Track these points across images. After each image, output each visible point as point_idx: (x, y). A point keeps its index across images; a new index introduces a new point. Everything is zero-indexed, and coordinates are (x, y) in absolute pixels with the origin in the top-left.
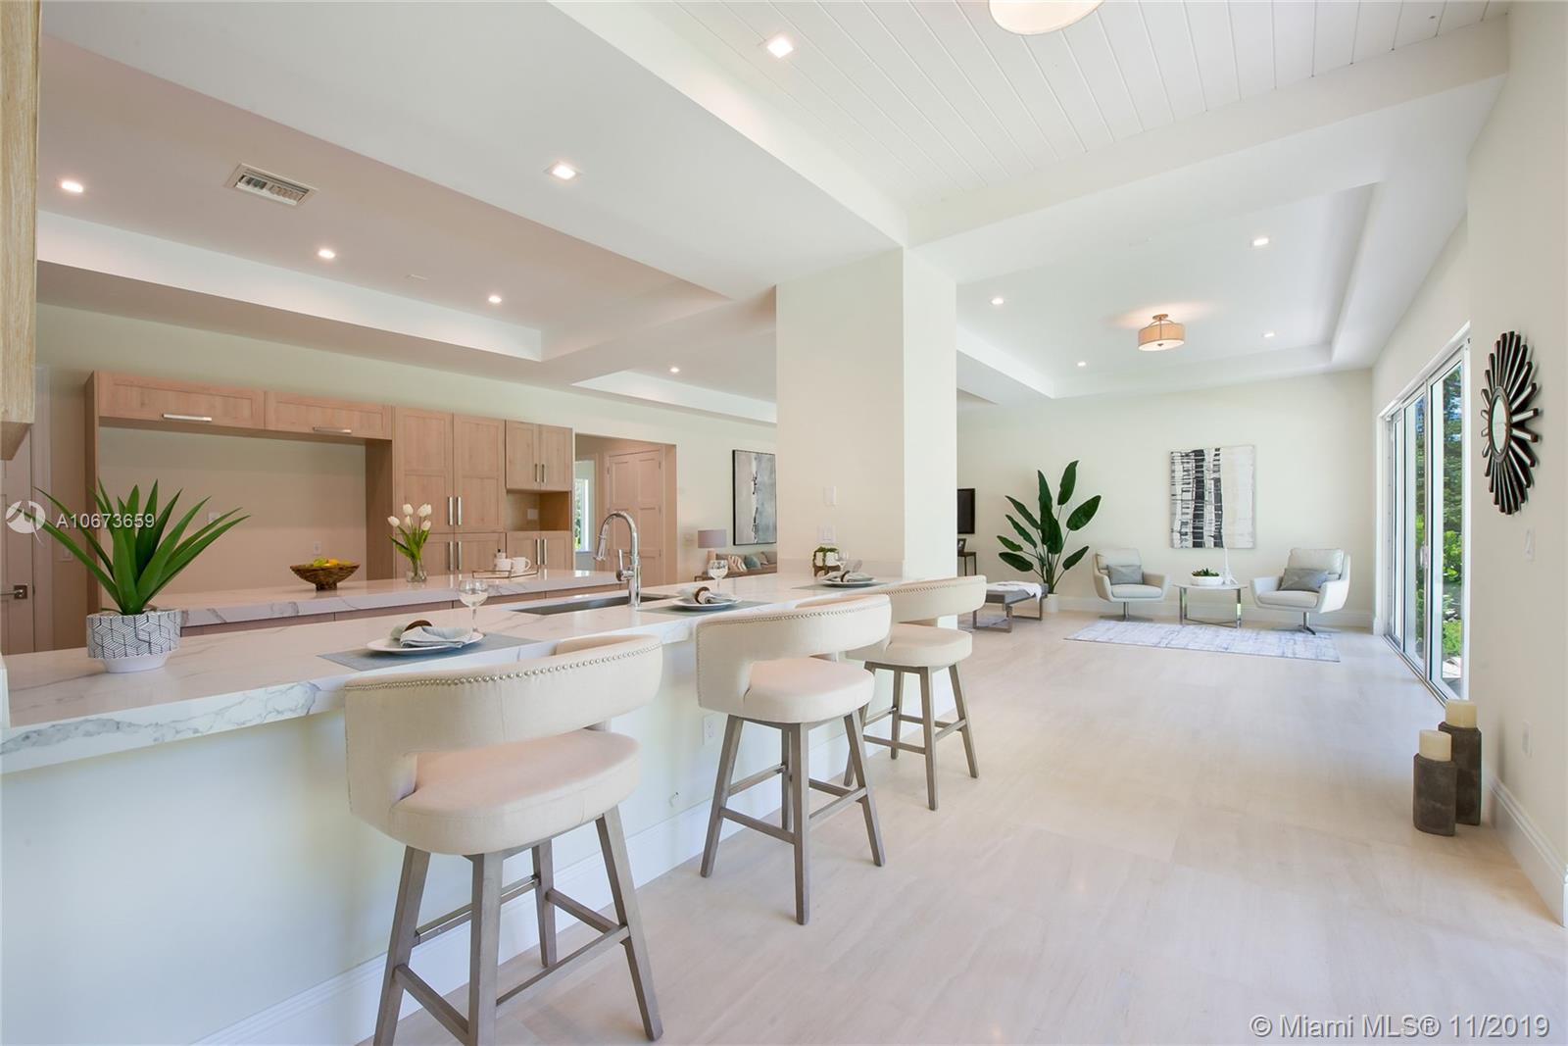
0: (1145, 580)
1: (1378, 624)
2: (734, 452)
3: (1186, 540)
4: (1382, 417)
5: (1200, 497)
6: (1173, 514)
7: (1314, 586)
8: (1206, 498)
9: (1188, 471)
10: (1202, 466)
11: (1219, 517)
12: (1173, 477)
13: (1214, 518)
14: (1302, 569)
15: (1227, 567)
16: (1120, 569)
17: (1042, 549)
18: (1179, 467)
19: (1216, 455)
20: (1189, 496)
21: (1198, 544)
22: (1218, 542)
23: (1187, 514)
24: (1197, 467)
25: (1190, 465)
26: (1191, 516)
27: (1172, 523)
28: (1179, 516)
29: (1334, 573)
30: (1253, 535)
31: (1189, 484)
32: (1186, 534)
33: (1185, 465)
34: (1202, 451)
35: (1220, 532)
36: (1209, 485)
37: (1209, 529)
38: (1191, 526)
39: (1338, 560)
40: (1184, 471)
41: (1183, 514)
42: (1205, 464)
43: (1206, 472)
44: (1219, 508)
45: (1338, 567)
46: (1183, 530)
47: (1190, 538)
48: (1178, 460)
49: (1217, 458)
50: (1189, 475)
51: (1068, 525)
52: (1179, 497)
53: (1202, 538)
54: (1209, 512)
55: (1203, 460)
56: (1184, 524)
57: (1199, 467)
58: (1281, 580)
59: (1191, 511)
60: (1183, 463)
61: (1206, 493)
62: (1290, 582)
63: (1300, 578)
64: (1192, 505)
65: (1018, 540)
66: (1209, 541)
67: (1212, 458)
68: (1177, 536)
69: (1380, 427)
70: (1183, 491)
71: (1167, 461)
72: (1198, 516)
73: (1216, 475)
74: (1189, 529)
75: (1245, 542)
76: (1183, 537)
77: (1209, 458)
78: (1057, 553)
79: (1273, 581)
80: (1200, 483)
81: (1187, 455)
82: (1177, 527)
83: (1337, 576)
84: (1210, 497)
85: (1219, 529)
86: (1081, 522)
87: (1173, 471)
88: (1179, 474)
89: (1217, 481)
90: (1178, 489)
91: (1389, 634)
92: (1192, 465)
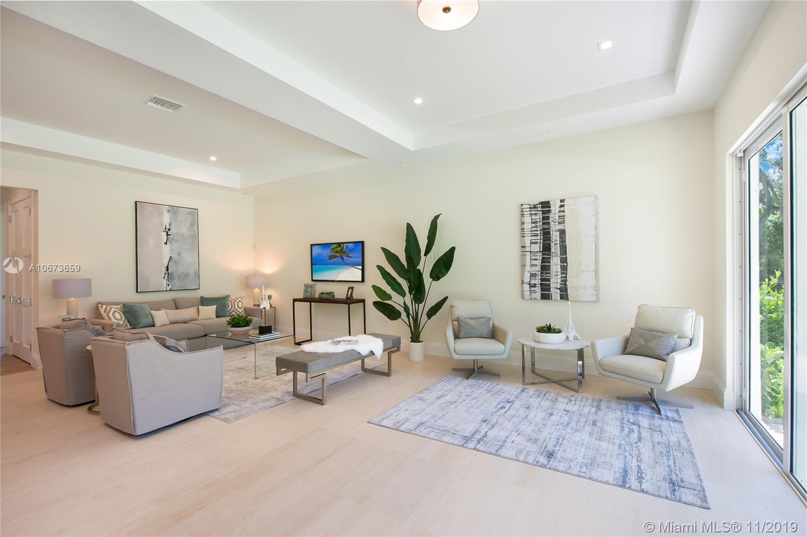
0: (494, 334)
1: (730, 395)
2: (136, 202)
3: (535, 292)
4: (732, 154)
5: (546, 248)
6: (523, 266)
7: (662, 352)
8: (553, 250)
9: (536, 222)
10: (548, 218)
11: (564, 269)
12: (523, 229)
13: (559, 270)
14: (650, 330)
15: (571, 323)
16: (469, 321)
17: (408, 298)
18: (527, 219)
19: (561, 206)
20: (537, 248)
21: (545, 296)
22: (564, 296)
23: (536, 265)
24: (544, 218)
25: (538, 217)
26: (538, 268)
27: (523, 274)
28: (528, 268)
29: (686, 338)
30: (596, 288)
31: (537, 235)
32: (535, 286)
33: (534, 217)
34: (548, 202)
35: (565, 284)
36: (555, 236)
37: (555, 282)
38: (539, 277)
39: (689, 322)
40: (532, 223)
41: (532, 265)
42: (551, 215)
43: (552, 223)
44: (564, 260)
45: (688, 330)
46: (533, 282)
47: (538, 289)
48: (527, 212)
49: (562, 209)
50: (536, 227)
51: (431, 276)
52: (528, 249)
53: (549, 290)
54: (555, 263)
55: (549, 211)
56: (533, 275)
57: (546, 219)
58: (627, 342)
59: (539, 263)
60: (531, 214)
61: (553, 245)
62: (636, 346)
63: (646, 341)
64: (539, 256)
65: (388, 289)
66: (555, 293)
67: (558, 209)
68: (526, 287)
69: (730, 167)
70: (531, 243)
71: (518, 213)
72: (545, 268)
73: (561, 227)
74: (537, 281)
75: (588, 295)
76: (532, 289)
77: (555, 209)
78: (421, 303)
79: (616, 342)
80: (546, 234)
81: (535, 207)
82: (527, 278)
83: (688, 341)
84: (555, 249)
85: (564, 281)
86: (442, 273)
87: (523, 223)
88: (528, 226)
89: (562, 232)
90: (528, 240)
91: (742, 410)
92: (539, 217)
